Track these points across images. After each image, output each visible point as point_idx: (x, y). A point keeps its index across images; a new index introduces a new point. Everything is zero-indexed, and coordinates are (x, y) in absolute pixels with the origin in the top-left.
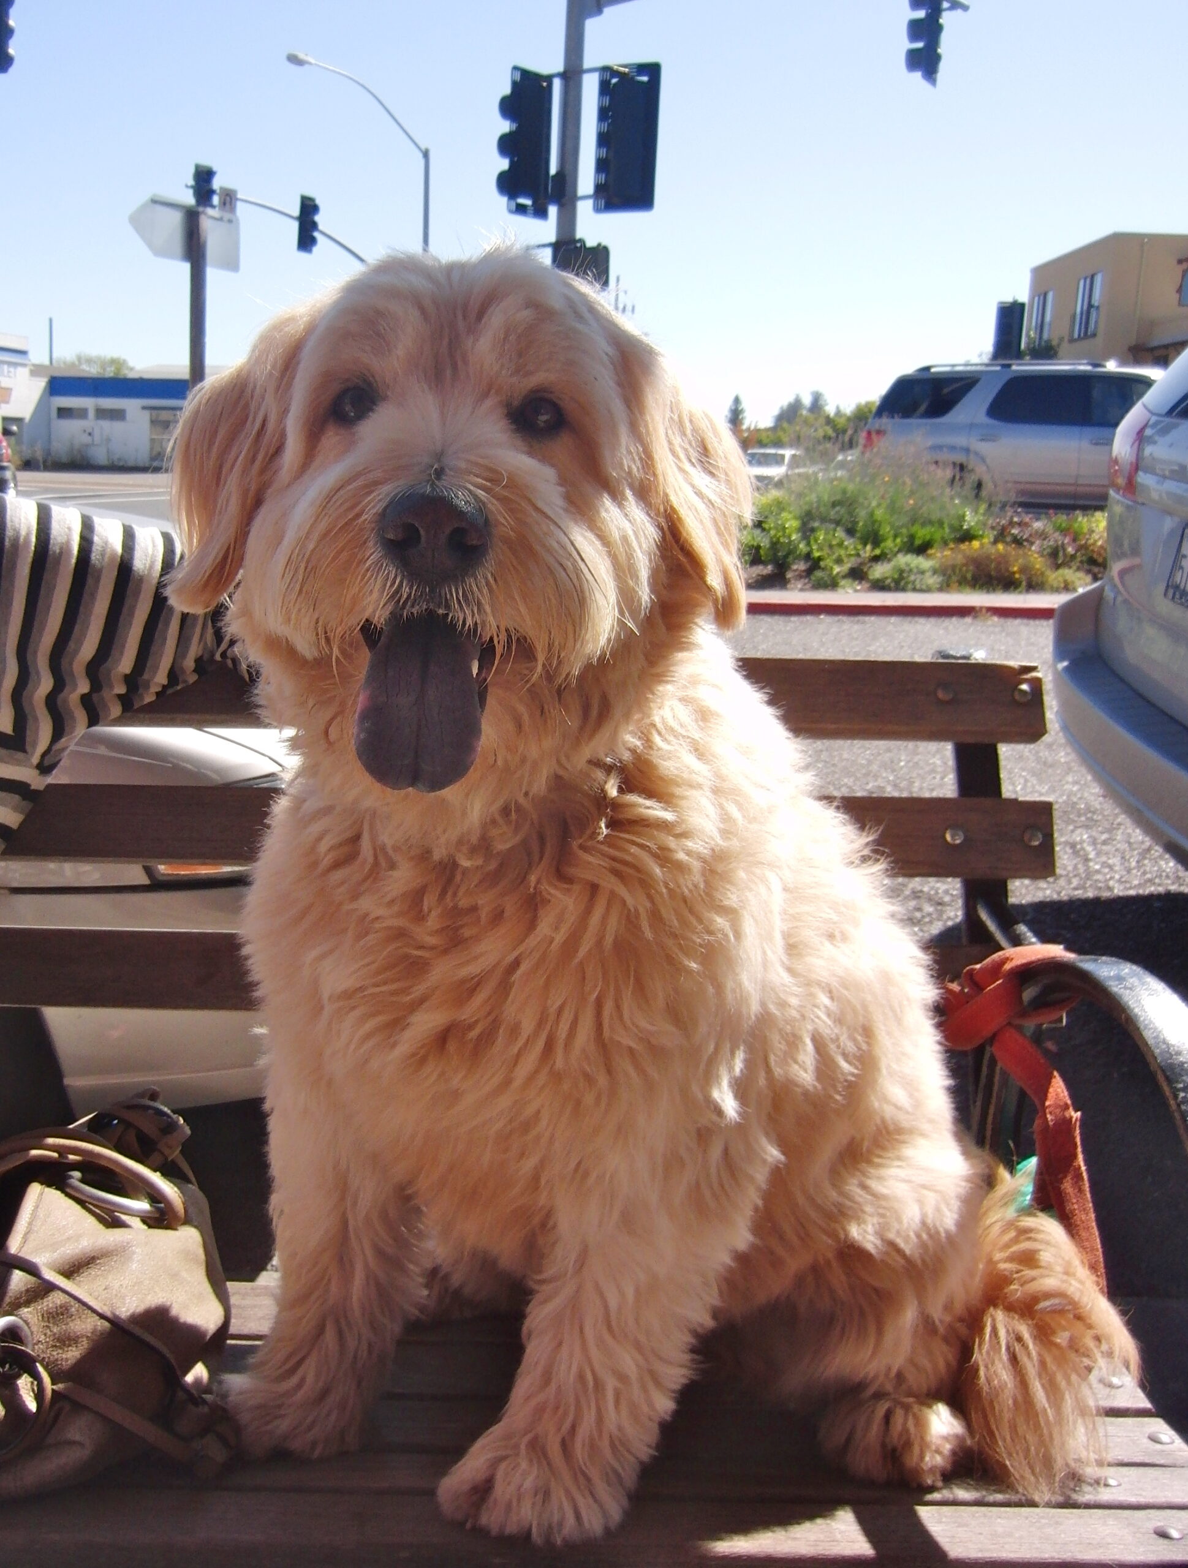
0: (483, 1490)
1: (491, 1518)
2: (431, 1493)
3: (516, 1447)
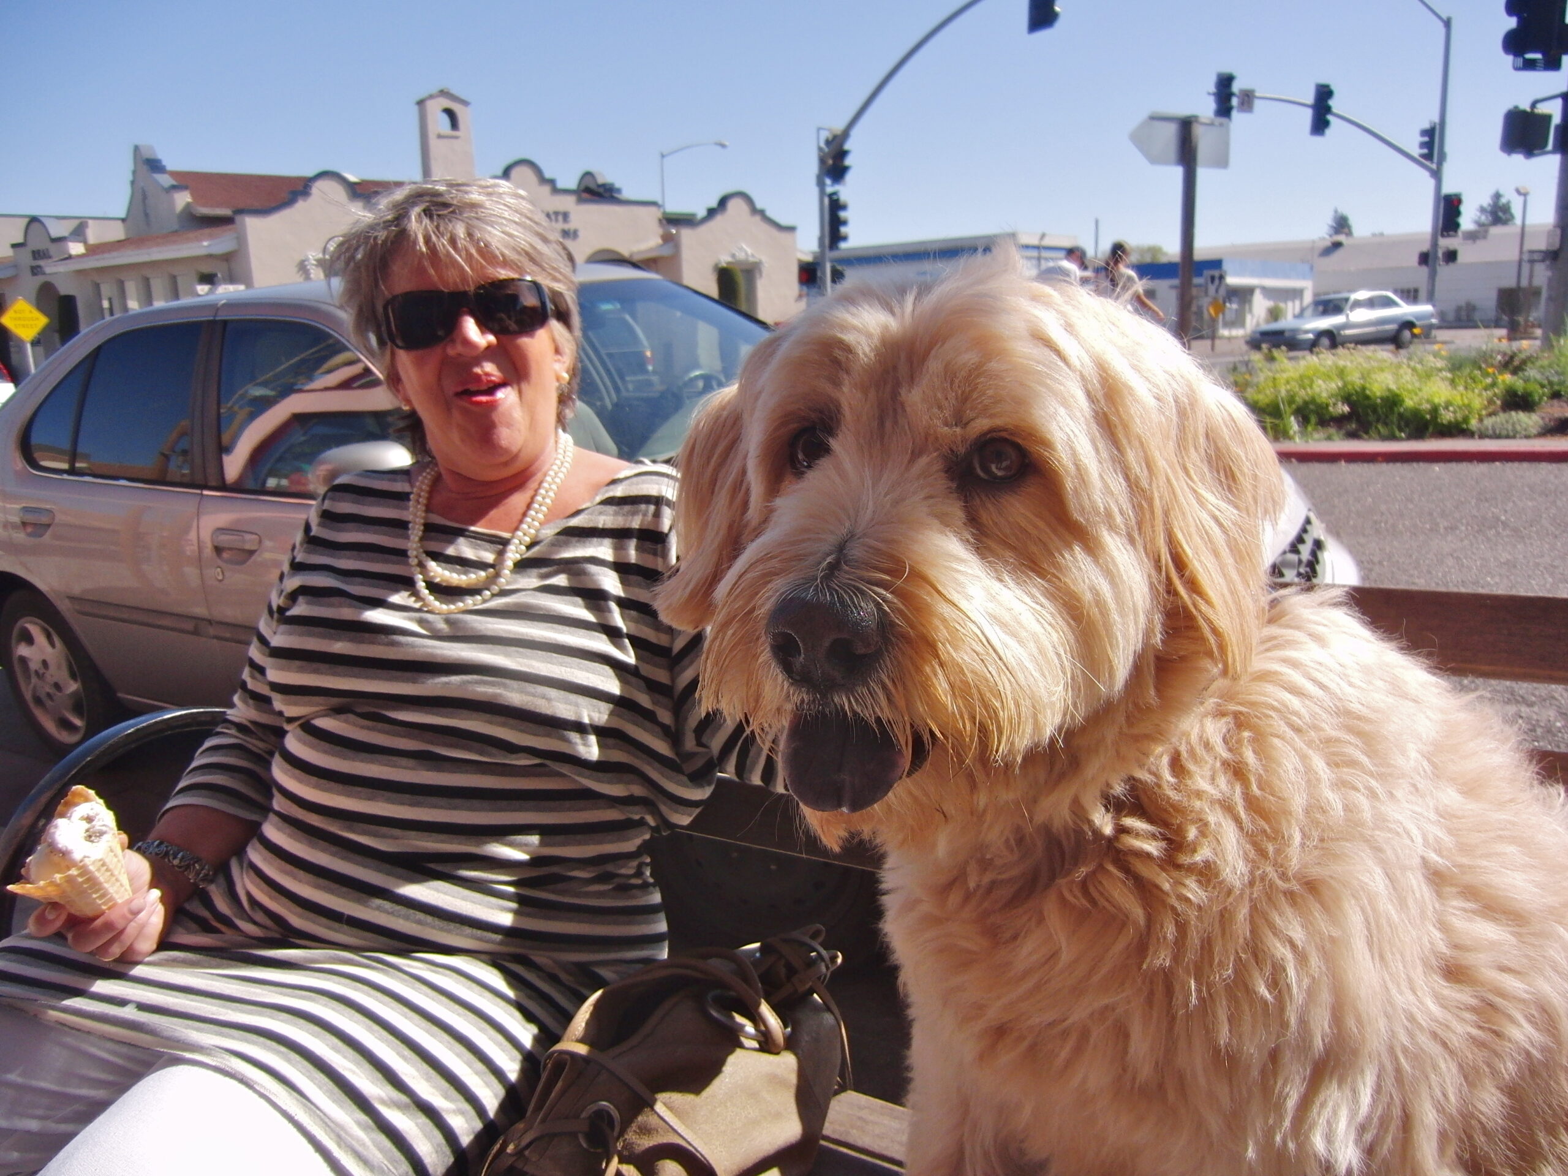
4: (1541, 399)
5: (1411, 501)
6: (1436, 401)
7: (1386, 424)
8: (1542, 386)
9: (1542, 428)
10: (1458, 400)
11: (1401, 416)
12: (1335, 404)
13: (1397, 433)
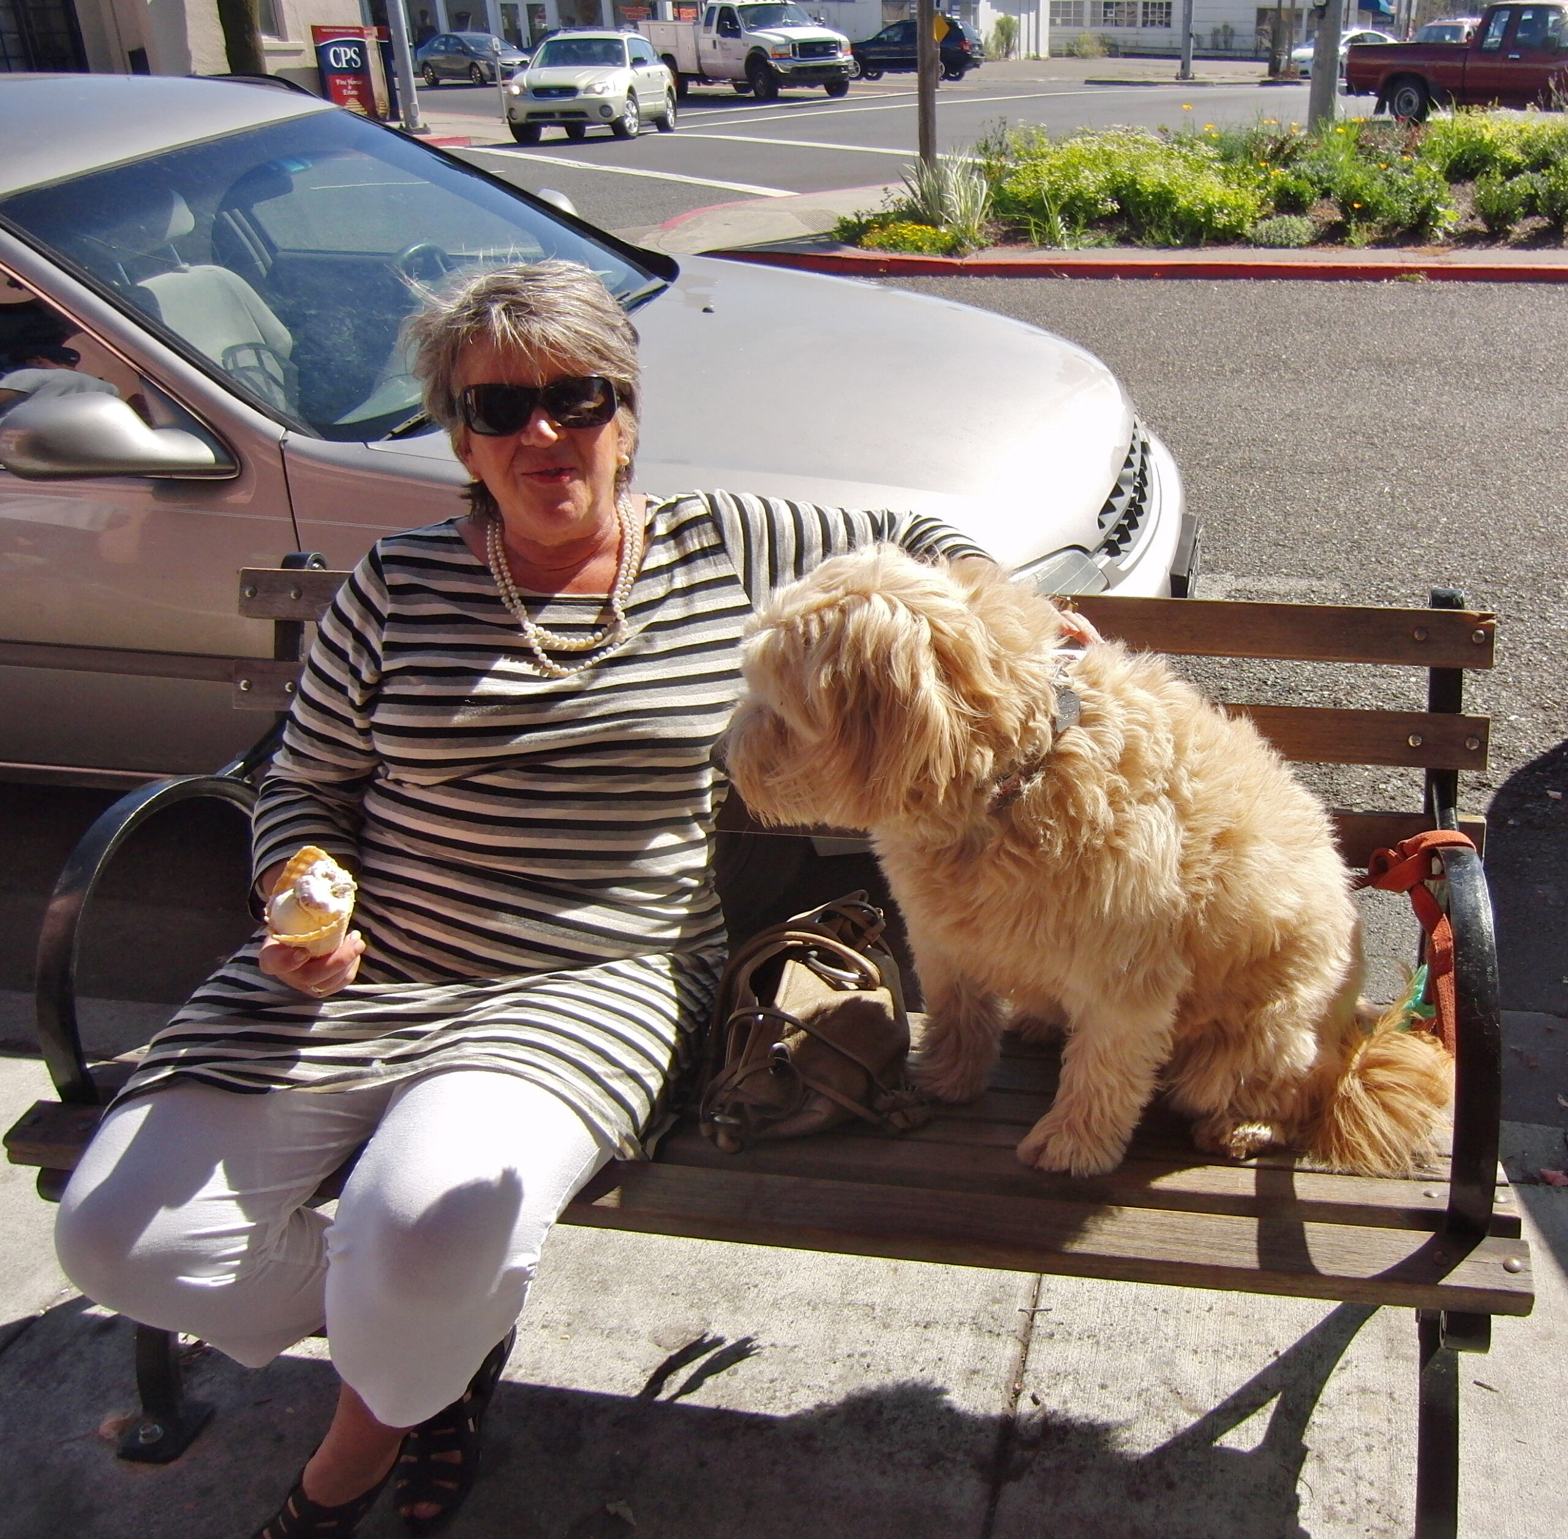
0: (1041, 1149)
1: (1044, 1163)
2: (1014, 1148)
3: (1060, 1127)
4: (1312, 199)
5: (1195, 334)
6: (1210, 200)
7: (1160, 227)
8: (1313, 184)
9: (1315, 235)
10: (1232, 201)
11: (1174, 216)
12: (1104, 200)
13: (1172, 240)
